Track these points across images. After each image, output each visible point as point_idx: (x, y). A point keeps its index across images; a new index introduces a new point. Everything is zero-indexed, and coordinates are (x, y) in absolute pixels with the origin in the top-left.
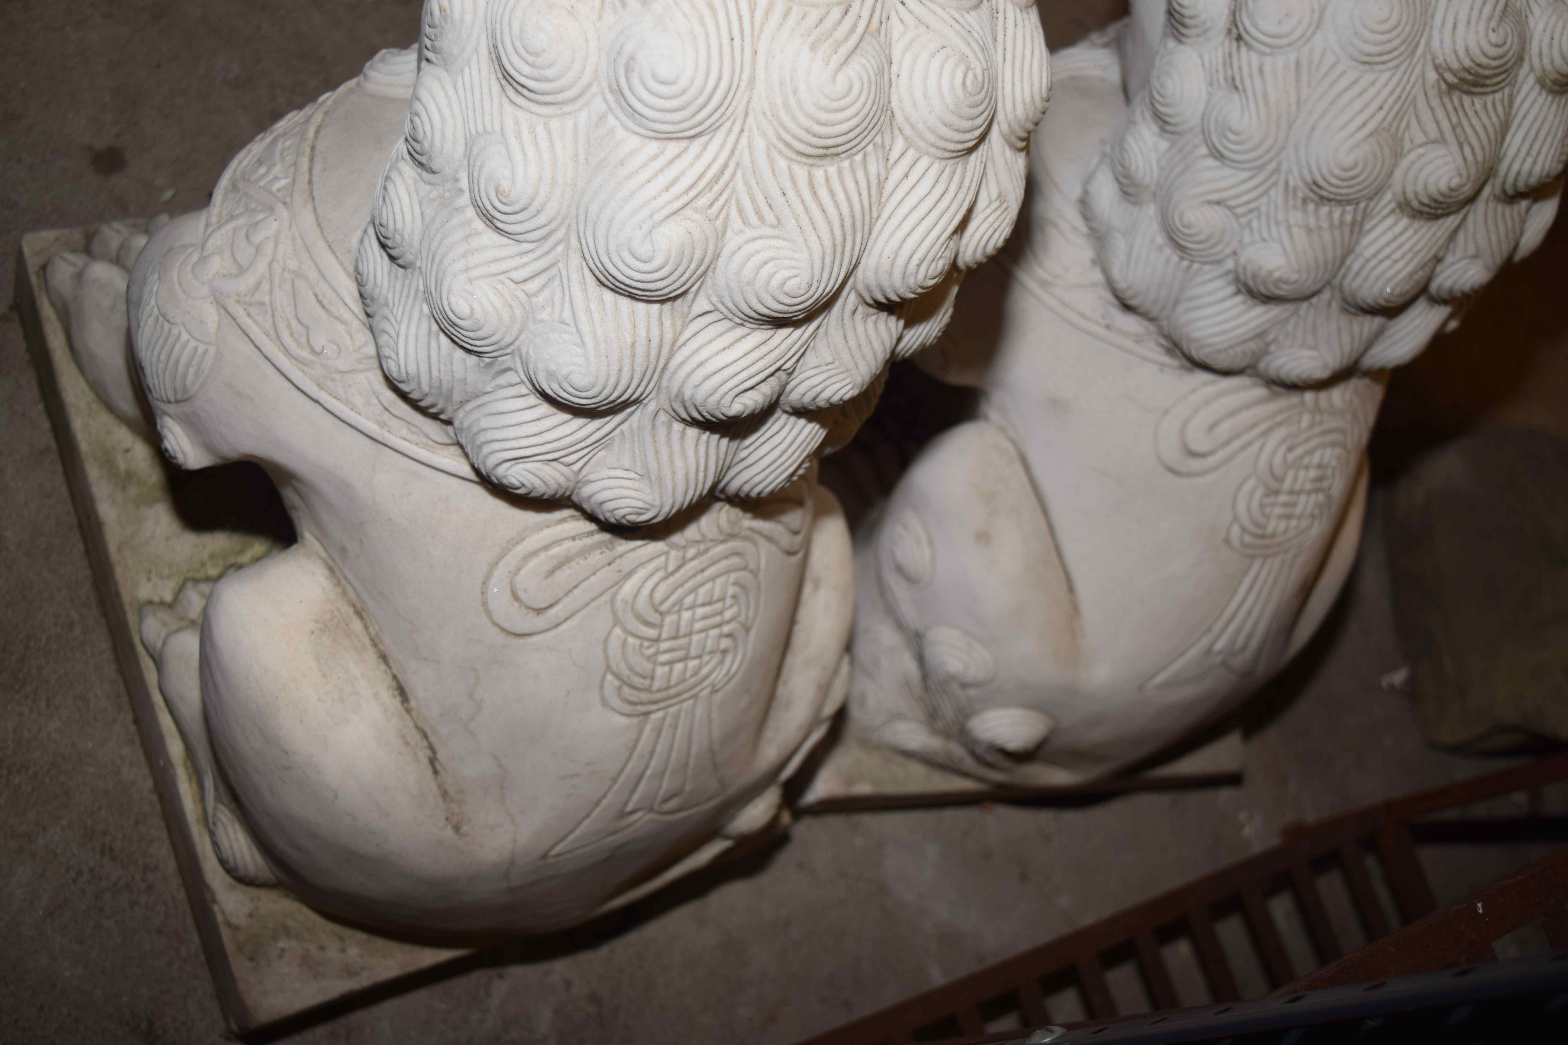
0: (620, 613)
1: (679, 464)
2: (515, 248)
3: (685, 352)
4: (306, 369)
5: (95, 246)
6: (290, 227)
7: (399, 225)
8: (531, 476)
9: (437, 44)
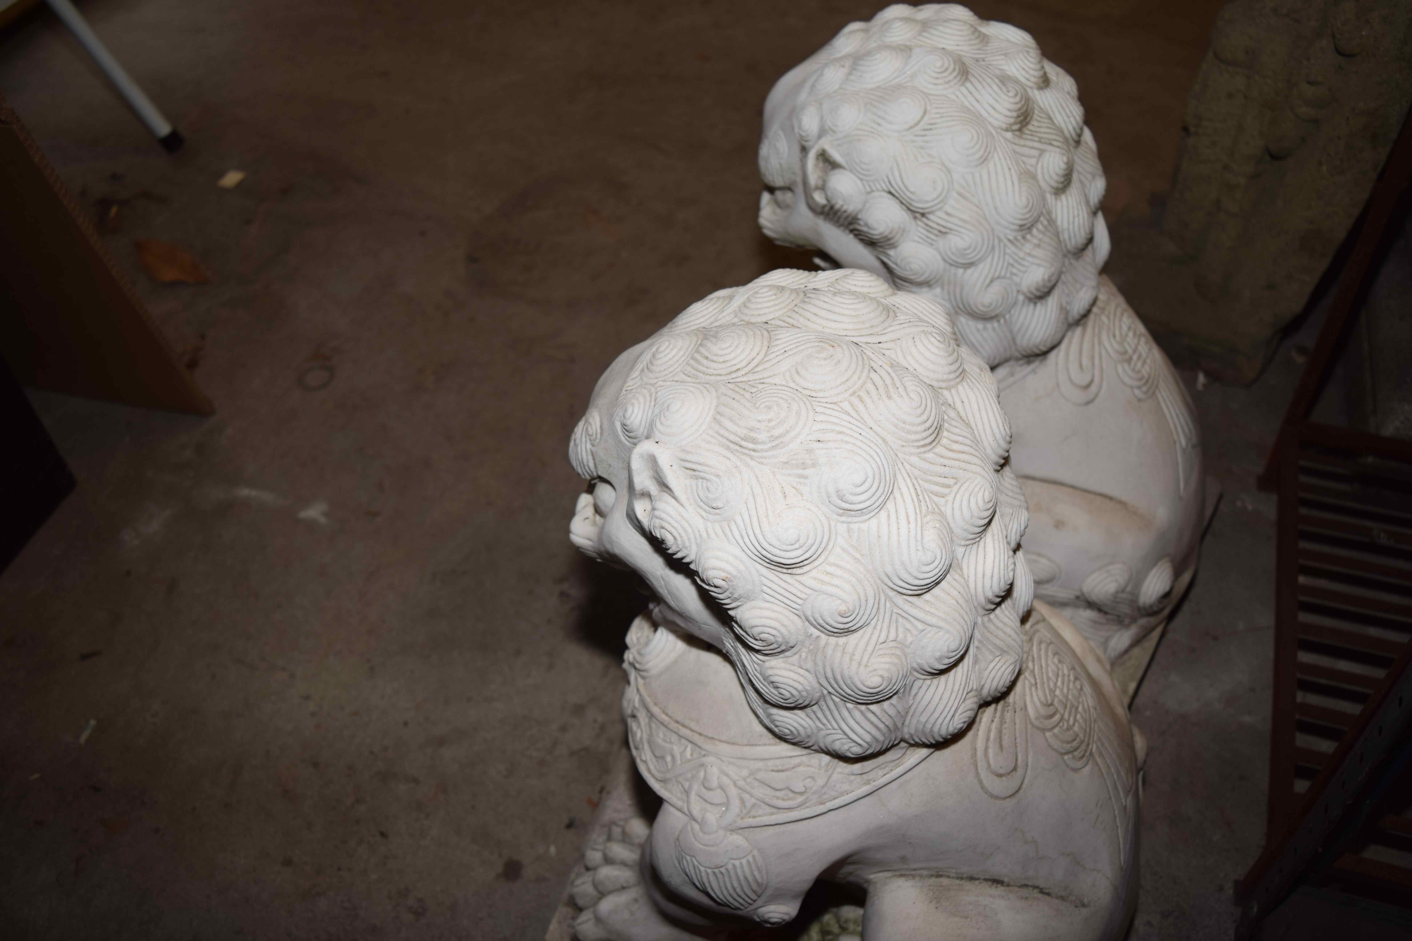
0: (1040, 726)
1: (1008, 630)
2: (869, 629)
3: (972, 580)
4: (807, 805)
6: (722, 761)
7: (800, 688)
8: (965, 714)
9: (736, 595)
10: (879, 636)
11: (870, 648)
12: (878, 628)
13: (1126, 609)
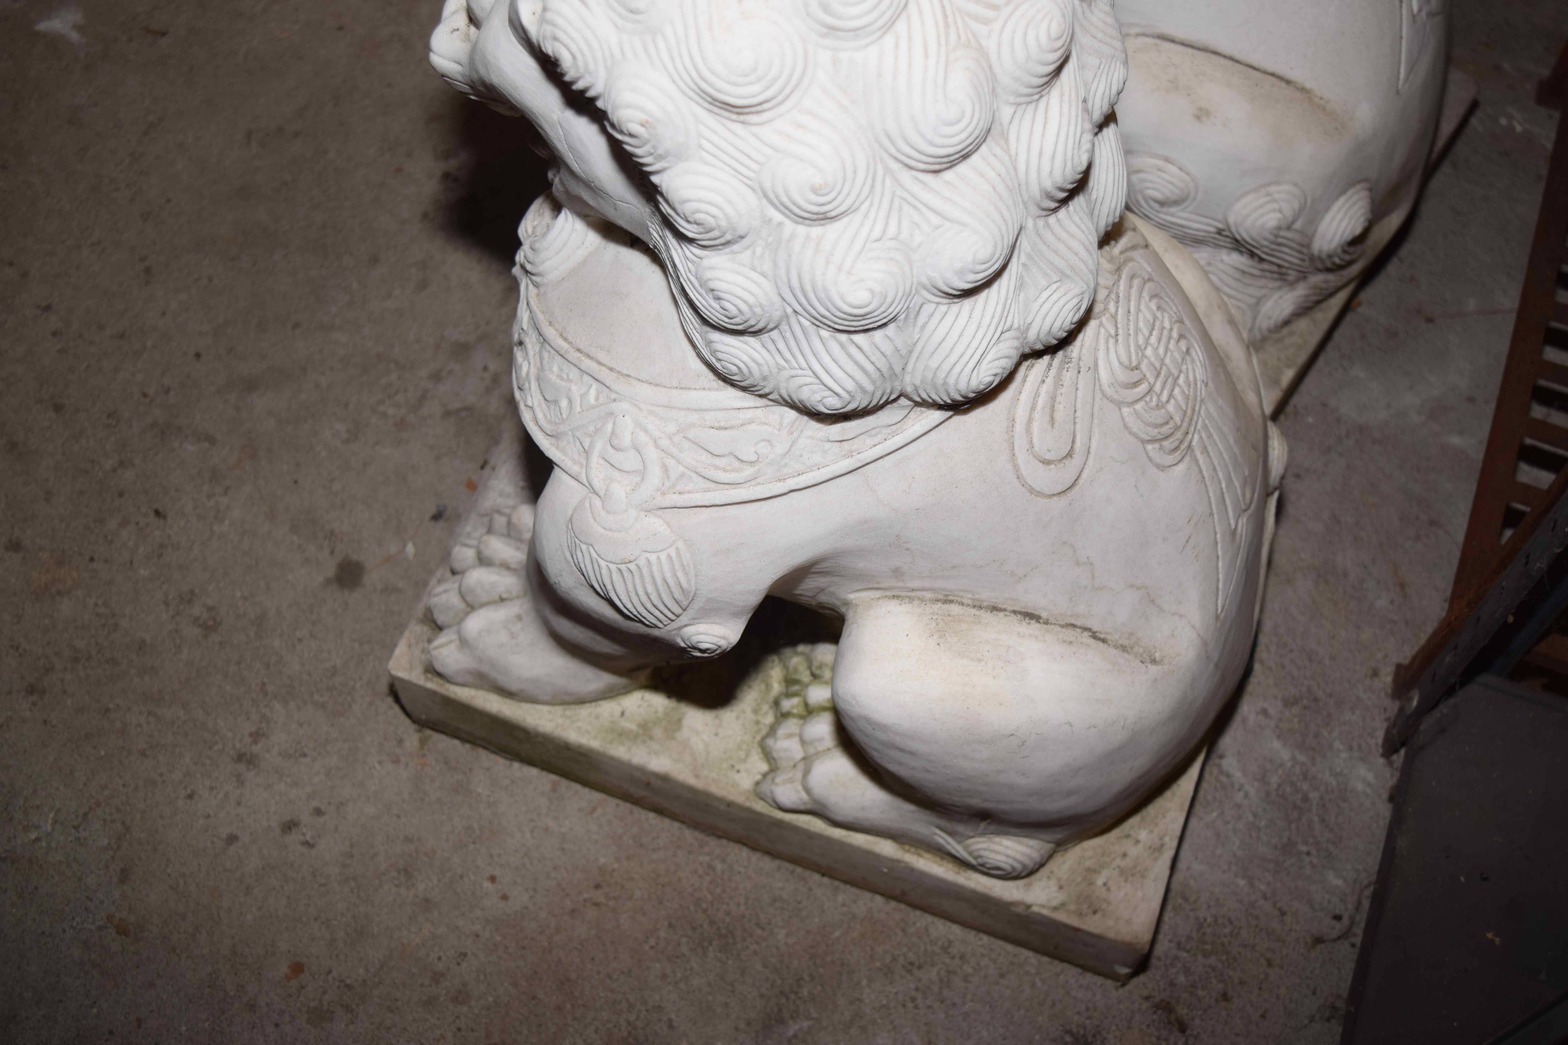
0: (1116, 396)
1: (1075, 244)
2: (857, 217)
3: (1022, 158)
4: (759, 480)
5: (441, 619)
6: (640, 409)
7: (751, 300)
8: (996, 363)
9: (660, 151)
10: (871, 230)
11: (857, 247)
12: (872, 216)
13: (1290, 257)
